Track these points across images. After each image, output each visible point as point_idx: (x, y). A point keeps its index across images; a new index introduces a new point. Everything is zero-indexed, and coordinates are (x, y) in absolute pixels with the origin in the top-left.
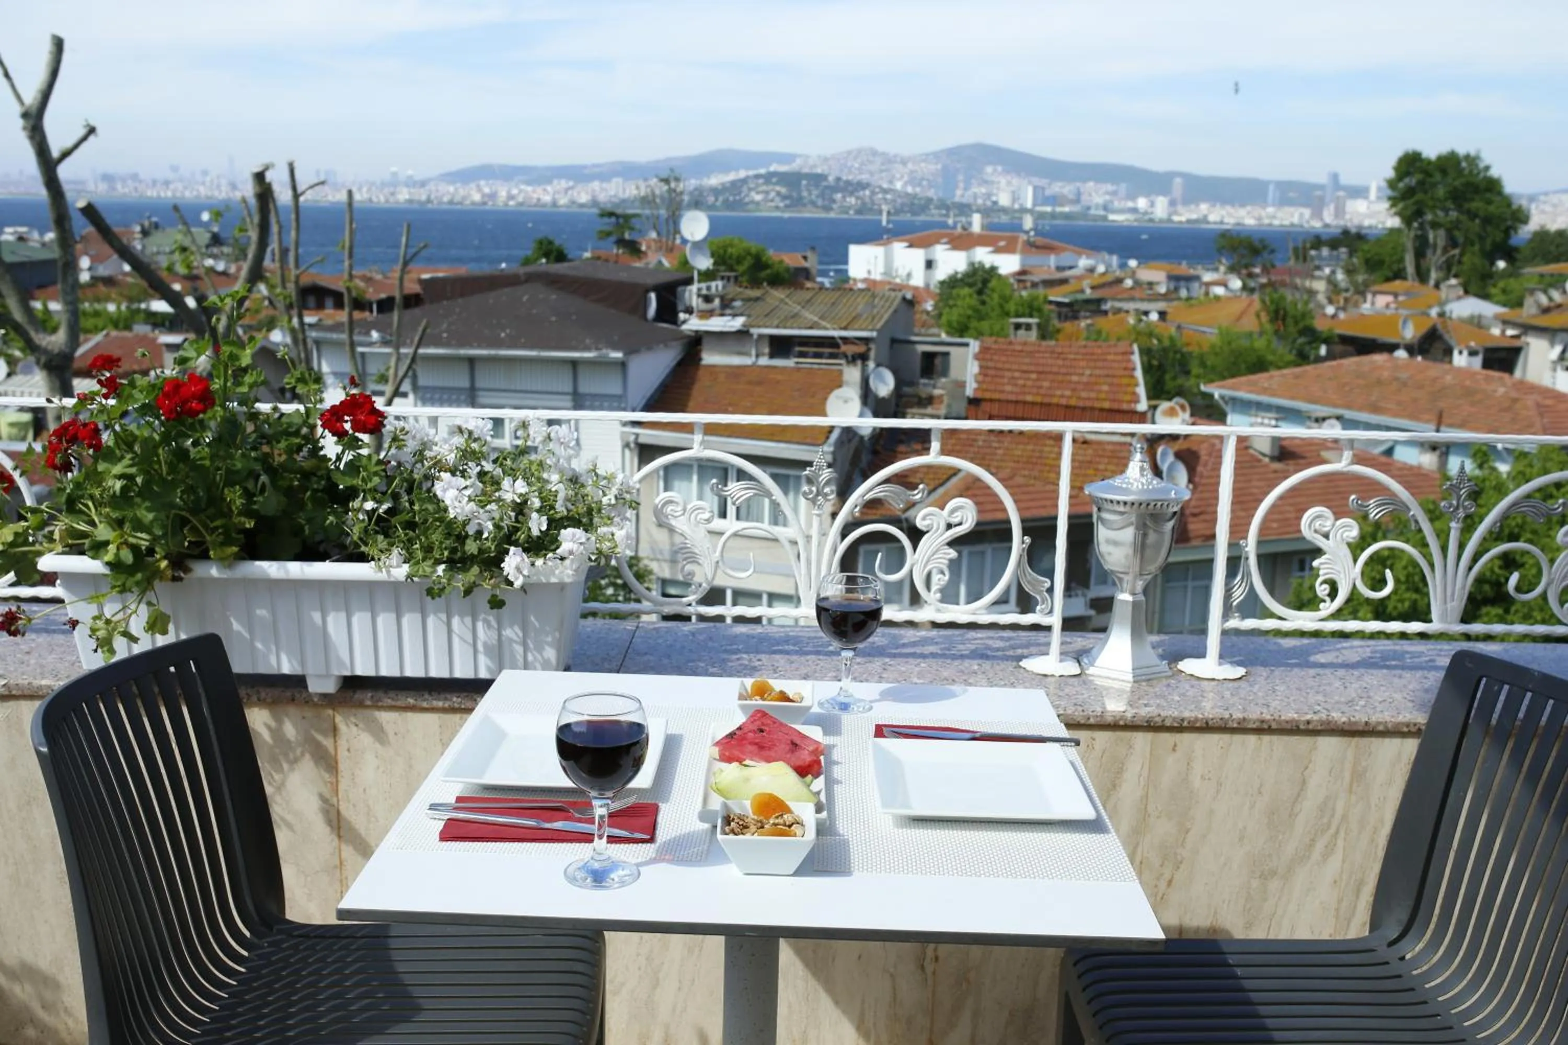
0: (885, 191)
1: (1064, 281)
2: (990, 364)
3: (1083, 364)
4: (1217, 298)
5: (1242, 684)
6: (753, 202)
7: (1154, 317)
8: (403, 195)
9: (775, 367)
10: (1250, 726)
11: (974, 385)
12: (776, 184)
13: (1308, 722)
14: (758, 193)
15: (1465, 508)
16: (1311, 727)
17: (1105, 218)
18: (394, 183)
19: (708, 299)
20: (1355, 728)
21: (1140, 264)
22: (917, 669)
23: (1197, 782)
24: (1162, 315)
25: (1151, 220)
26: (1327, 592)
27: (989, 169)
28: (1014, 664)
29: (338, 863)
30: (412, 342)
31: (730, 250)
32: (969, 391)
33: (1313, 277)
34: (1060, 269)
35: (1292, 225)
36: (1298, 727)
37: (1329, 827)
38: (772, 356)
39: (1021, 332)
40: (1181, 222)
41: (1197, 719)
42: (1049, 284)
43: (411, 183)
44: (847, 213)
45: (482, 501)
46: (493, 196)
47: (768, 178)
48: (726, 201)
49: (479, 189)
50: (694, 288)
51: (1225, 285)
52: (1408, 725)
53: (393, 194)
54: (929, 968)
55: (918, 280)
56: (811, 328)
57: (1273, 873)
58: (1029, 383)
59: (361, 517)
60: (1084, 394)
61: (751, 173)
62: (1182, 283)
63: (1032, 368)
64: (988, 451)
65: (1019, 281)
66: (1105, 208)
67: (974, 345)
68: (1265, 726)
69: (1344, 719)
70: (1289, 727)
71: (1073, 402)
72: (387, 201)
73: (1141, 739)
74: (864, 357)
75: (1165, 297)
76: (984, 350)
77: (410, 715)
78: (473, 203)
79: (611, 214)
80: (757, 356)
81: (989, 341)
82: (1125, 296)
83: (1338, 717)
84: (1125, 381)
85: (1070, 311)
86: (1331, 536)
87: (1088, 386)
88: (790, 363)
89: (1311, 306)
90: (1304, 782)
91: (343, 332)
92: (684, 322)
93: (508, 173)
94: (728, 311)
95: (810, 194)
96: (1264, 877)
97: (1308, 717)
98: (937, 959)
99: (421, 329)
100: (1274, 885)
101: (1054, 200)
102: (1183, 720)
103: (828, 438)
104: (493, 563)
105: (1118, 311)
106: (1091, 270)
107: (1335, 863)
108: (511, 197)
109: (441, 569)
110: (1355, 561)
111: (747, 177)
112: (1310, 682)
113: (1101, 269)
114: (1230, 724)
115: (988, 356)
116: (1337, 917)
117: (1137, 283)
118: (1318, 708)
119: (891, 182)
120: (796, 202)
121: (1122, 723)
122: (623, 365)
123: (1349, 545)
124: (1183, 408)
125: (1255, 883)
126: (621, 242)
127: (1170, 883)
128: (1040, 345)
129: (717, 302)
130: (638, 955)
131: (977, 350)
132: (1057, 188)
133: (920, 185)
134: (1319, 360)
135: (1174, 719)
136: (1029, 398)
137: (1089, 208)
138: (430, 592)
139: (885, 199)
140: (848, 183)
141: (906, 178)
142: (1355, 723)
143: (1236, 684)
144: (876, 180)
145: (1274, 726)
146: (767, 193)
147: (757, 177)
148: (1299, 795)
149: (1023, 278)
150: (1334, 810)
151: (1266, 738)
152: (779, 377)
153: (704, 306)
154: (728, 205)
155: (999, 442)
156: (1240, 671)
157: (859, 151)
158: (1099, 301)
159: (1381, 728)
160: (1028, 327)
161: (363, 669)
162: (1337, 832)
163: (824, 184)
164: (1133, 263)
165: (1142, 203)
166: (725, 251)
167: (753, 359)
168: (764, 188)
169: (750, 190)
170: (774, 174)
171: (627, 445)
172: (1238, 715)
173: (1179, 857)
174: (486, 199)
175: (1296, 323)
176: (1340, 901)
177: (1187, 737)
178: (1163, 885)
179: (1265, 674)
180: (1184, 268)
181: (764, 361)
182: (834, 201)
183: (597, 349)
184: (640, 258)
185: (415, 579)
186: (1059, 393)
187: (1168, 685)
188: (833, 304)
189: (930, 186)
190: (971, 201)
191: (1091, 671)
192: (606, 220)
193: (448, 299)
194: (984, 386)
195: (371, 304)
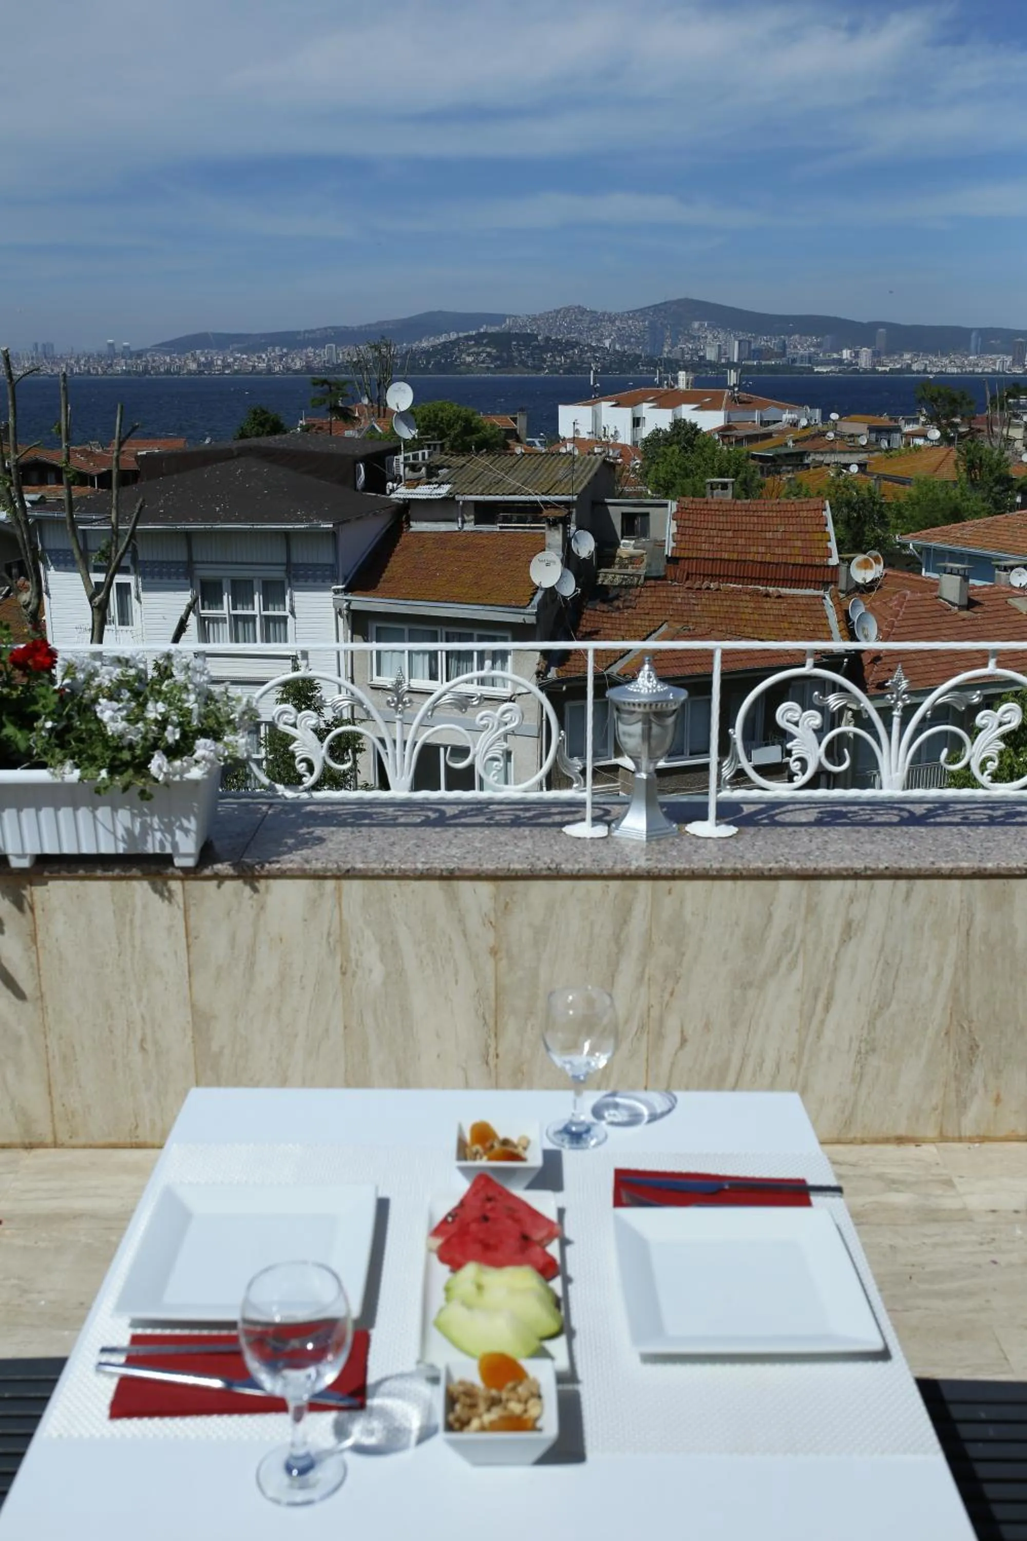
0: (594, 350)
1: (768, 436)
2: (687, 523)
3: (776, 521)
4: (918, 448)
5: (731, 841)
6: (464, 363)
7: (854, 469)
8: (121, 366)
9: (481, 532)
10: (725, 874)
11: (673, 544)
12: (486, 345)
13: (770, 869)
14: (468, 355)
15: (904, 700)
16: (772, 873)
17: (811, 370)
18: (112, 354)
19: (414, 468)
20: (805, 873)
21: (841, 417)
22: (482, 835)
23: (688, 917)
24: (862, 466)
25: (856, 371)
26: (798, 768)
27: (696, 325)
28: (558, 829)
29: (39, 995)
30: (130, 518)
31: (440, 414)
32: (668, 552)
33: (1009, 425)
34: (764, 423)
35: (994, 372)
36: (763, 873)
37: (791, 948)
38: (477, 522)
39: (718, 491)
40: (885, 372)
41: (685, 869)
42: (752, 438)
43: (128, 354)
44: (557, 372)
45: (132, 719)
46: (210, 364)
47: (479, 339)
48: (438, 363)
49: (195, 360)
50: (401, 458)
51: (925, 437)
52: (846, 870)
53: (110, 366)
54: (492, 1061)
55: (625, 438)
56: (514, 494)
57: (751, 984)
58: (725, 541)
59: (43, 733)
60: (778, 551)
61: (462, 335)
62: (884, 435)
63: (728, 526)
64: (686, 608)
65: (724, 437)
66: (810, 359)
67: (673, 506)
68: (738, 873)
69: (798, 867)
70: (756, 873)
71: (768, 558)
72: (105, 373)
73: (644, 886)
74: (565, 521)
75: (864, 449)
76: (681, 510)
77: (87, 883)
78: (190, 373)
79: (324, 382)
80: (464, 522)
81: (686, 501)
82: (826, 449)
83: (794, 865)
84: (819, 536)
85: (772, 464)
86: (800, 724)
87: (783, 542)
88: (496, 528)
89: (1007, 454)
90: (770, 915)
91: (63, 510)
92: (392, 491)
93: (223, 341)
94: (434, 479)
95: (521, 355)
96: (746, 986)
97: (771, 865)
98: (497, 1056)
99: (138, 505)
100: (752, 993)
101: (758, 354)
102: (674, 870)
103: (532, 600)
104: (141, 766)
105: (821, 464)
106: (795, 424)
107: (797, 974)
108: (227, 366)
109: (104, 773)
110: (820, 743)
111: (459, 338)
112: (786, 838)
113: (804, 422)
114: (711, 873)
115: (686, 516)
116: (801, 1016)
117: (840, 436)
118: (781, 858)
119: (599, 340)
120: (506, 363)
121: (628, 874)
122: (333, 535)
123: (815, 731)
124: (877, 560)
125: (737, 992)
126: (334, 409)
127: (672, 994)
128: (735, 504)
129: (424, 470)
130: (271, 1058)
131: (674, 510)
132: (762, 342)
133: (628, 342)
134: (1014, 507)
135: (668, 870)
136: (726, 556)
137: (794, 361)
138: (98, 791)
139: (595, 357)
140: (557, 341)
141: (614, 335)
142: (806, 869)
143: (725, 841)
144: (585, 339)
145: (745, 873)
146: (478, 354)
147: (468, 338)
148: (766, 926)
149: (728, 433)
150: (794, 936)
151: (740, 883)
152: (485, 542)
153: (410, 475)
154: (441, 368)
155: (696, 598)
156: (733, 830)
157: (568, 309)
158: (802, 455)
159: (826, 872)
160: (724, 486)
161: (50, 849)
162: (797, 955)
163: (534, 343)
164: (834, 416)
165: (846, 354)
166: (436, 416)
167: (460, 525)
168: (475, 349)
169: (461, 351)
170: (485, 335)
171: (339, 613)
172: (716, 866)
173: (678, 974)
174: (202, 368)
175: (991, 472)
176: (803, 1004)
177: (679, 884)
178: (666, 996)
179: (752, 832)
180: (884, 420)
181: (470, 527)
182: (544, 361)
183: (309, 521)
184: (353, 425)
185: (85, 781)
186: (753, 549)
187: (673, 844)
188: (536, 469)
189: (638, 344)
190: (679, 356)
191: (616, 833)
192: (319, 388)
193: (163, 475)
194: (683, 545)
195: (92, 478)
